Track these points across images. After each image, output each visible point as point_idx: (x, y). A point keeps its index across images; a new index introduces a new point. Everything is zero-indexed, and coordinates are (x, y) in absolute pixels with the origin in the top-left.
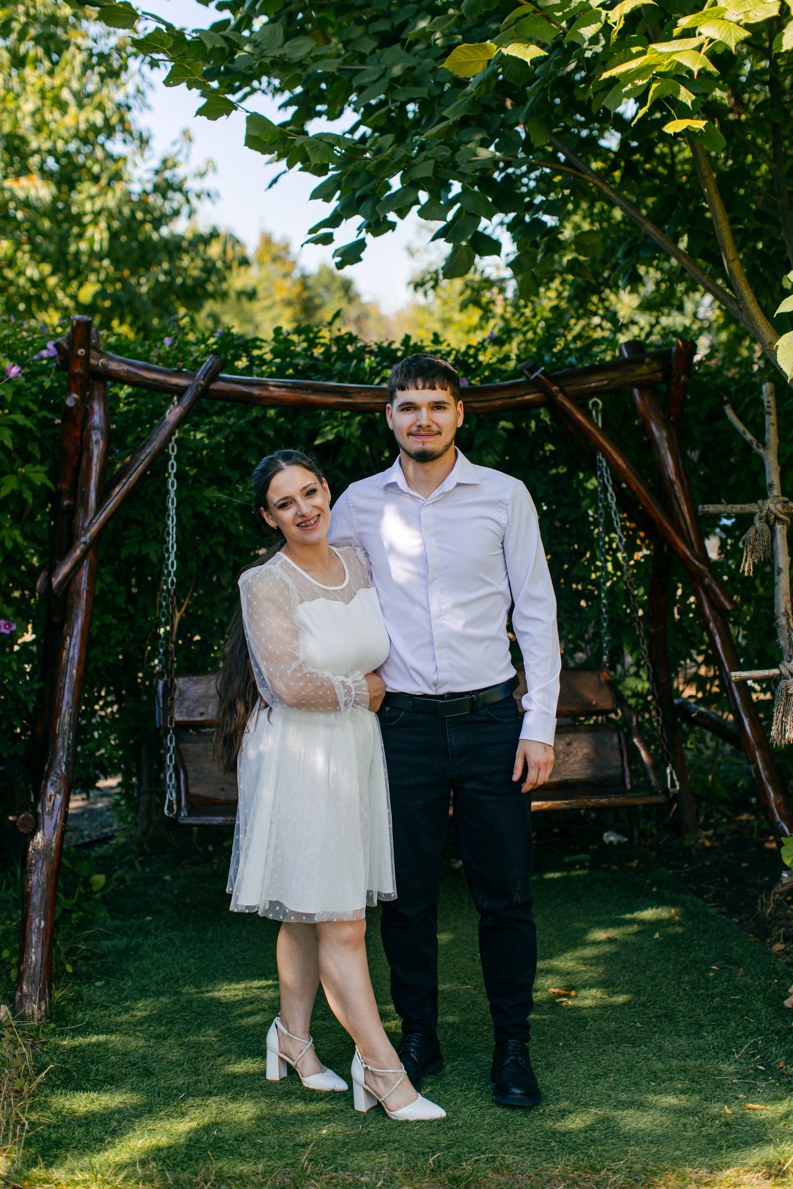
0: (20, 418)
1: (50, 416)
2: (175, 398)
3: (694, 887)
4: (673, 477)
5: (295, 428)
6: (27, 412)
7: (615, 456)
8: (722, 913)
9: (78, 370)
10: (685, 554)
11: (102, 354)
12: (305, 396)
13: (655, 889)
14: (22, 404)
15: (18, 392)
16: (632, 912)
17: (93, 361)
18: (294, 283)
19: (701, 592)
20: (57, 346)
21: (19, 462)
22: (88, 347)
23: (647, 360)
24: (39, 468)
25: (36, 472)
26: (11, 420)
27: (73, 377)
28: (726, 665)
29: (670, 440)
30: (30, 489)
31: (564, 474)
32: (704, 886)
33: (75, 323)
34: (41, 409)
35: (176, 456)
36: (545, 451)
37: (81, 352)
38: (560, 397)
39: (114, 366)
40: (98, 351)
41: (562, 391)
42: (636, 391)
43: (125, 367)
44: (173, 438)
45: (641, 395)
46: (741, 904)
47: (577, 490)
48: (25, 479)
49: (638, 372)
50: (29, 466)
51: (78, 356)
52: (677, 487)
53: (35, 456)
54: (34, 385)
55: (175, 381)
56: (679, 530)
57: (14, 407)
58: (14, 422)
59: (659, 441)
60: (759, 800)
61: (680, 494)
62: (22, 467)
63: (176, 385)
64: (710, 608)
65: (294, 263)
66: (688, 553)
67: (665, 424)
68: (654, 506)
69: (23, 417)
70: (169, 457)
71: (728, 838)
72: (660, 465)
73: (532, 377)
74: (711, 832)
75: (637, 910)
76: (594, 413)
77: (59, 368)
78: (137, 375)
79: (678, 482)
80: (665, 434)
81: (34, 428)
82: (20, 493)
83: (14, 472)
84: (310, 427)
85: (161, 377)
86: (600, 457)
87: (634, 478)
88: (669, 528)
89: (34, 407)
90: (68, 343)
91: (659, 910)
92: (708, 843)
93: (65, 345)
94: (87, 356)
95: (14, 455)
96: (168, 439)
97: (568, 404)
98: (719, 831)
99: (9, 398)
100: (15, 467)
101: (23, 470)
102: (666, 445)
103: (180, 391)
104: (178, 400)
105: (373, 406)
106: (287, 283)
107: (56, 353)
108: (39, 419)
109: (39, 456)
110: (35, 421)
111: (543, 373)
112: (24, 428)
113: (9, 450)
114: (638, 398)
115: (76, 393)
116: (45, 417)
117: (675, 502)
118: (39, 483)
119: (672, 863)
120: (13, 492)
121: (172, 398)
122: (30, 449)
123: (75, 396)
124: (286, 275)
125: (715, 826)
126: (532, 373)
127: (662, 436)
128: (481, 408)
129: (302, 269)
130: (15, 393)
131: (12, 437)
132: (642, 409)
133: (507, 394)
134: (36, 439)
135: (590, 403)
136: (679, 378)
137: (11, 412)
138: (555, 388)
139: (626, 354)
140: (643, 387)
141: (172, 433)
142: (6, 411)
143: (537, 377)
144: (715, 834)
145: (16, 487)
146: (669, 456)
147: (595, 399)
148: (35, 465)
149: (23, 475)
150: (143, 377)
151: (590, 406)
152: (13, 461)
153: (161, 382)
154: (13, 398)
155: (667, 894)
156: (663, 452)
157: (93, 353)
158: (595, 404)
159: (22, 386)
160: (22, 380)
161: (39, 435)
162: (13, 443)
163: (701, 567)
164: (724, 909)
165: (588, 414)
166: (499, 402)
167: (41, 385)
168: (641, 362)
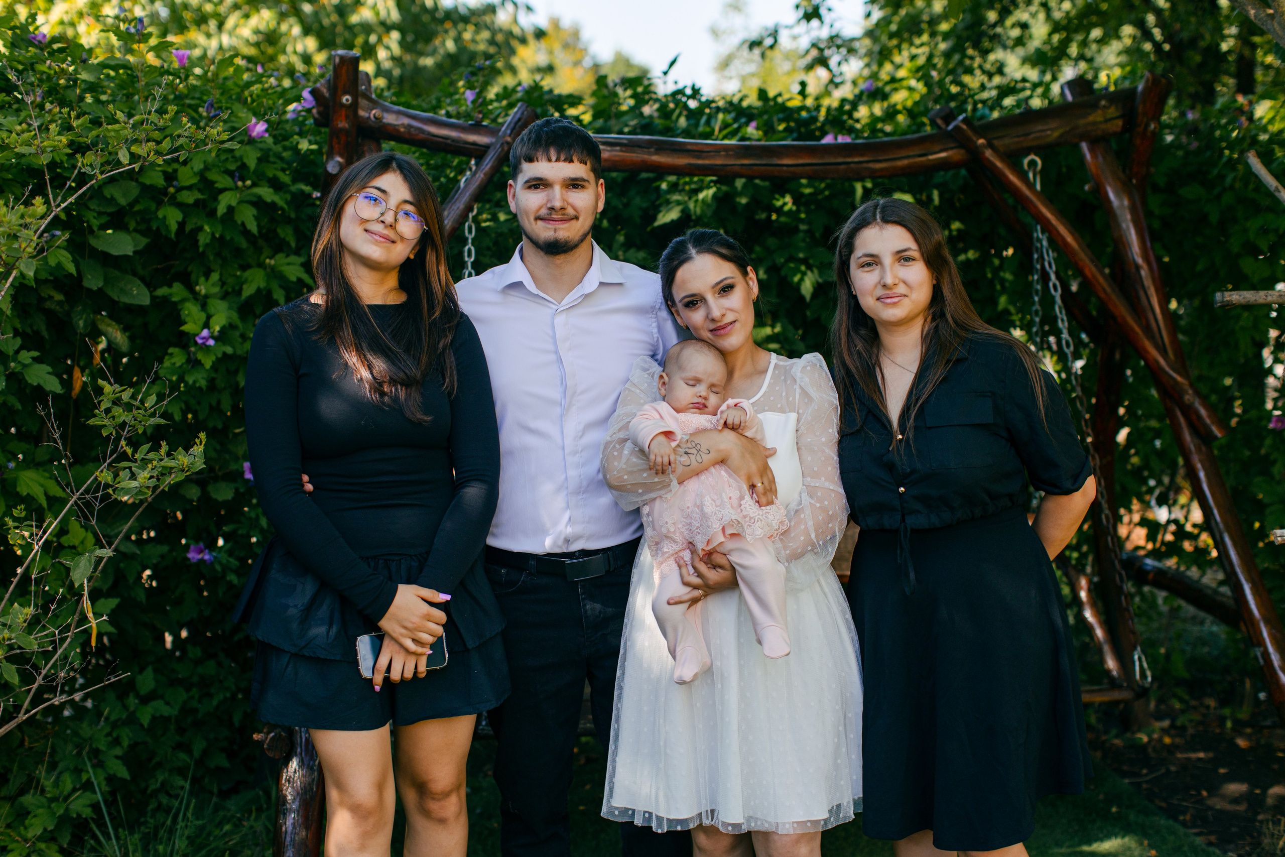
0: (266, 193)
1: (307, 189)
2: (473, 162)
3: (1163, 805)
4: (1140, 261)
5: (626, 205)
6: (276, 185)
7: (1063, 230)
8: (1210, 844)
9: (343, 124)
10: (1157, 362)
11: (375, 104)
12: (646, 157)
13: (1114, 810)
14: (270, 174)
15: (264, 159)
16: (1089, 843)
17: (362, 113)
18: (586, 71)
19: (1179, 414)
20: (314, 93)
21: (267, 251)
22: (356, 94)
23: (1103, 103)
24: (293, 258)
25: (289, 264)
26: (256, 195)
27: (336, 133)
28: (1216, 512)
29: (1133, 209)
30: (281, 287)
31: (976, 260)
32: (1175, 802)
33: (337, 60)
34: (295, 181)
35: (473, 240)
36: (950, 231)
37: (346, 99)
38: (988, 153)
39: (390, 119)
40: (370, 99)
41: (990, 145)
42: (1084, 146)
43: (406, 121)
44: (471, 215)
45: (1091, 150)
46: (1234, 830)
47: (991, 282)
48: (275, 274)
49: (1091, 118)
50: (280, 257)
51: (343, 105)
52: (1144, 273)
53: (288, 244)
54: (285, 149)
55: (472, 138)
56: (1147, 329)
57: (259, 178)
58: (260, 197)
59: (1118, 212)
60: (1270, 695)
61: (1148, 282)
62: (271, 258)
63: (474, 144)
64: (1191, 434)
65: (585, 50)
66: (1162, 362)
67: (1126, 188)
68: (1114, 297)
69: (271, 190)
70: (464, 241)
71: (1191, 731)
72: (1120, 244)
73: (950, 127)
74: (1166, 723)
75: (1096, 840)
76: (1031, 175)
77: (318, 123)
78: (422, 131)
79: (1145, 266)
80: (1126, 203)
81: (285, 206)
82: (269, 292)
83: (261, 265)
84: (644, 205)
85: (453, 134)
86: (1038, 233)
87: (1088, 262)
88: (1137, 329)
89: (285, 178)
90: (329, 89)
91: (1127, 839)
92: (1167, 740)
93: (325, 92)
94: (354, 106)
95: (261, 242)
96: (464, 217)
97: (999, 164)
98: (1179, 723)
99: (252, 163)
100: (262, 258)
101: (273, 262)
102: (1129, 217)
103: (479, 152)
104: (477, 164)
105: (737, 168)
106: (579, 72)
107: (314, 103)
108: (294, 195)
109: (293, 244)
110: (288, 197)
111: (965, 121)
112: (273, 205)
113: (254, 235)
114: (1088, 156)
115: (341, 156)
116: (302, 192)
117: (1141, 293)
118: (293, 279)
119: (1125, 768)
120: (259, 290)
121: (468, 163)
122: (282, 235)
123: (339, 159)
124: (577, 63)
125: (1172, 715)
126: (948, 124)
127: (1122, 205)
128: (882, 170)
129: (593, 58)
130: (260, 160)
131: (256, 218)
132: (1093, 169)
133: (917, 151)
134: (288, 221)
135: (1026, 162)
136: (1147, 125)
137: (254, 185)
138: (981, 141)
139: (1069, 97)
140: (1095, 142)
141: (470, 209)
142: (249, 183)
143: (957, 128)
144: (1173, 726)
145: (263, 285)
146: (1133, 232)
147: (1032, 157)
148: (287, 256)
149: (273, 269)
150: (430, 134)
151: (1026, 167)
152: (259, 251)
153: (454, 140)
154: (258, 165)
155: (1132, 817)
156: (1124, 225)
157: (363, 102)
158: (1032, 163)
159: (270, 150)
160: (270, 140)
161: (293, 215)
162: (259, 226)
163: (1179, 378)
164: (1213, 838)
165: (1023, 176)
166: (905, 162)
167: (295, 150)
168: (1094, 106)
